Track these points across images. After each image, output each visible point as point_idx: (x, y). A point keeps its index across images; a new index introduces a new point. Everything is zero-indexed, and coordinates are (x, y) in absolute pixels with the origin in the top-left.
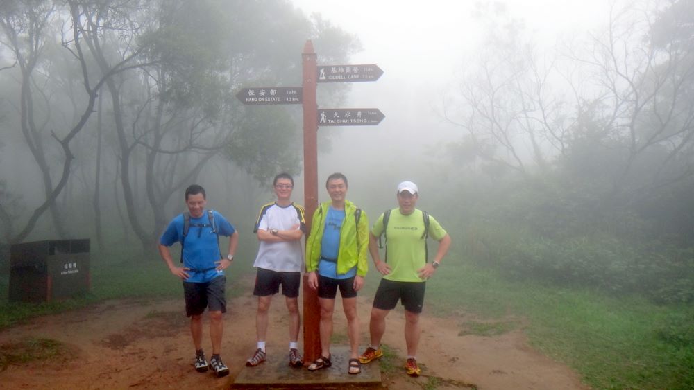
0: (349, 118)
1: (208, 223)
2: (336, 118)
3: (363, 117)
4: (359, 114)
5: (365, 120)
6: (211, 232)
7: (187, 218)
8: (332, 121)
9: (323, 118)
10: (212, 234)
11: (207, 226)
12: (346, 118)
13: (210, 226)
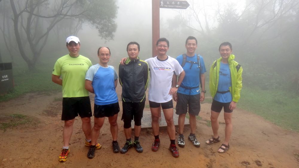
0: (174, 5)
1: (197, 62)
2: (168, 4)
3: (180, 5)
4: (178, 3)
5: (181, 7)
6: (197, 67)
7: (185, 57)
8: (166, 6)
9: (162, 4)
10: (197, 68)
11: (196, 63)
12: (172, 5)
13: (197, 63)
